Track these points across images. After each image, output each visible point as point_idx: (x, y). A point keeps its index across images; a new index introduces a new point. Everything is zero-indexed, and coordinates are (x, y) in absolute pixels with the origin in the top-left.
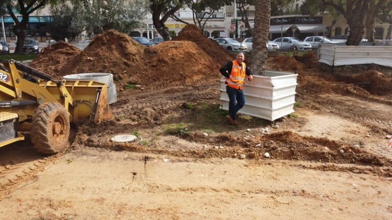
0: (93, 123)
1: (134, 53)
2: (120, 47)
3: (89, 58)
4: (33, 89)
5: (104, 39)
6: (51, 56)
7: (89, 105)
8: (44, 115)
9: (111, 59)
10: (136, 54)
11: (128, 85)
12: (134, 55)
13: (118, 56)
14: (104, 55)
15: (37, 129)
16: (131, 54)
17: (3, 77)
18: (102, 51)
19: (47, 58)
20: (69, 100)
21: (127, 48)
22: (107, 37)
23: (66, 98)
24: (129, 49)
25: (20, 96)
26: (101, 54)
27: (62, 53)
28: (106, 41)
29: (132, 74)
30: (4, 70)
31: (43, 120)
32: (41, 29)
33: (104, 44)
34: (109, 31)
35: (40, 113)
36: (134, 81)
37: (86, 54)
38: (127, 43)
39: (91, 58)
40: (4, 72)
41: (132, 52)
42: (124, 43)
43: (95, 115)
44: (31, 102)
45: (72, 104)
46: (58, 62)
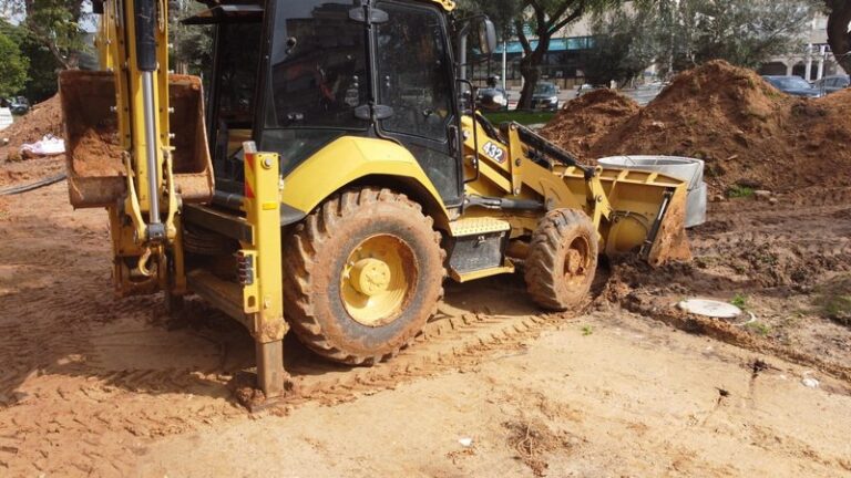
0: (646, 262)
1: (763, 114)
2: (731, 101)
3: (655, 123)
4: (542, 179)
5: (696, 81)
6: (581, 118)
7: (642, 224)
8: (552, 232)
9: (704, 127)
10: (772, 116)
11: (736, 187)
12: (764, 120)
13: (723, 120)
14: (689, 118)
15: (537, 257)
16: (755, 116)
17: (496, 153)
18: (688, 109)
19: (571, 121)
20: (603, 208)
21: (748, 103)
22: (704, 76)
23: (598, 204)
24: (754, 105)
25: (518, 191)
26: (684, 116)
27: (602, 111)
28: (699, 86)
29: (751, 163)
30: (499, 141)
31: (549, 241)
32: (568, 64)
33: (693, 93)
34: (710, 63)
35: (547, 227)
36: (753, 181)
37: (650, 115)
38: (749, 90)
39: (661, 124)
40: (499, 145)
41: (758, 113)
42: (741, 91)
43: (651, 246)
44: (535, 203)
45: (607, 216)
46: (591, 130)
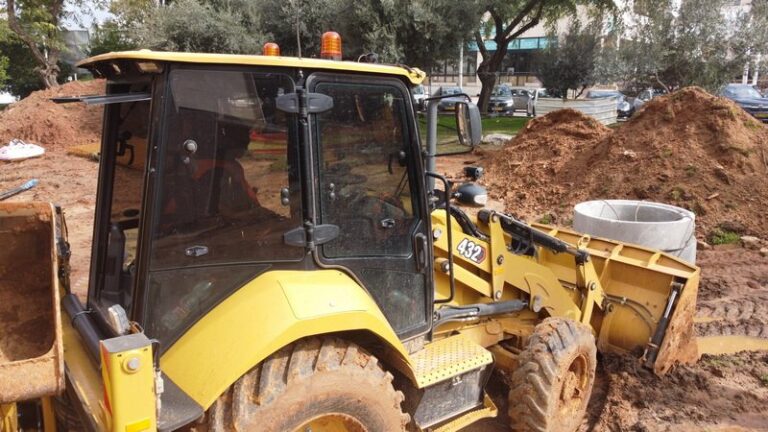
1: (745, 148)
2: (709, 132)
3: (626, 153)
5: (669, 108)
6: (545, 139)
9: (680, 159)
10: (753, 150)
11: (721, 232)
12: (745, 154)
13: (701, 152)
14: (664, 149)
16: (736, 149)
17: (474, 253)
18: (661, 137)
19: (535, 142)
21: (728, 135)
22: (678, 104)
24: (734, 137)
26: (658, 146)
27: (567, 133)
28: (674, 115)
29: (735, 203)
33: (667, 121)
34: (685, 89)
36: (738, 226)
37: (621, 143)
38: (729, 120)
39: (633, 154)
41: (739, 146)
42: (720, 122)
46: (556, 153)
